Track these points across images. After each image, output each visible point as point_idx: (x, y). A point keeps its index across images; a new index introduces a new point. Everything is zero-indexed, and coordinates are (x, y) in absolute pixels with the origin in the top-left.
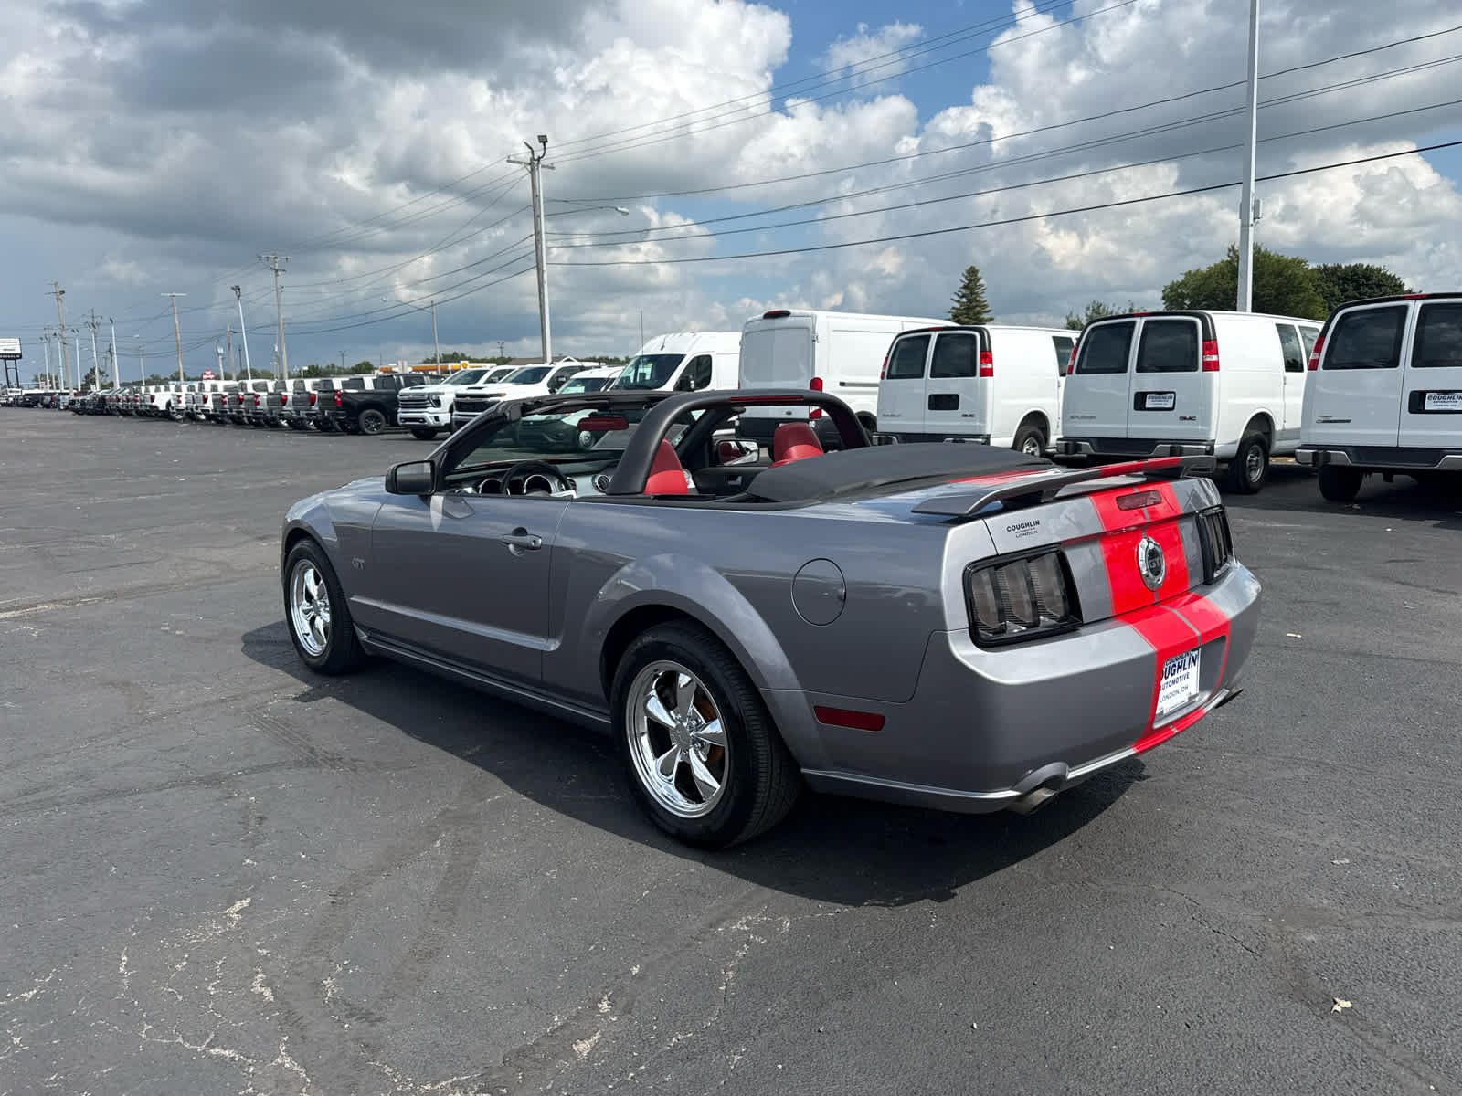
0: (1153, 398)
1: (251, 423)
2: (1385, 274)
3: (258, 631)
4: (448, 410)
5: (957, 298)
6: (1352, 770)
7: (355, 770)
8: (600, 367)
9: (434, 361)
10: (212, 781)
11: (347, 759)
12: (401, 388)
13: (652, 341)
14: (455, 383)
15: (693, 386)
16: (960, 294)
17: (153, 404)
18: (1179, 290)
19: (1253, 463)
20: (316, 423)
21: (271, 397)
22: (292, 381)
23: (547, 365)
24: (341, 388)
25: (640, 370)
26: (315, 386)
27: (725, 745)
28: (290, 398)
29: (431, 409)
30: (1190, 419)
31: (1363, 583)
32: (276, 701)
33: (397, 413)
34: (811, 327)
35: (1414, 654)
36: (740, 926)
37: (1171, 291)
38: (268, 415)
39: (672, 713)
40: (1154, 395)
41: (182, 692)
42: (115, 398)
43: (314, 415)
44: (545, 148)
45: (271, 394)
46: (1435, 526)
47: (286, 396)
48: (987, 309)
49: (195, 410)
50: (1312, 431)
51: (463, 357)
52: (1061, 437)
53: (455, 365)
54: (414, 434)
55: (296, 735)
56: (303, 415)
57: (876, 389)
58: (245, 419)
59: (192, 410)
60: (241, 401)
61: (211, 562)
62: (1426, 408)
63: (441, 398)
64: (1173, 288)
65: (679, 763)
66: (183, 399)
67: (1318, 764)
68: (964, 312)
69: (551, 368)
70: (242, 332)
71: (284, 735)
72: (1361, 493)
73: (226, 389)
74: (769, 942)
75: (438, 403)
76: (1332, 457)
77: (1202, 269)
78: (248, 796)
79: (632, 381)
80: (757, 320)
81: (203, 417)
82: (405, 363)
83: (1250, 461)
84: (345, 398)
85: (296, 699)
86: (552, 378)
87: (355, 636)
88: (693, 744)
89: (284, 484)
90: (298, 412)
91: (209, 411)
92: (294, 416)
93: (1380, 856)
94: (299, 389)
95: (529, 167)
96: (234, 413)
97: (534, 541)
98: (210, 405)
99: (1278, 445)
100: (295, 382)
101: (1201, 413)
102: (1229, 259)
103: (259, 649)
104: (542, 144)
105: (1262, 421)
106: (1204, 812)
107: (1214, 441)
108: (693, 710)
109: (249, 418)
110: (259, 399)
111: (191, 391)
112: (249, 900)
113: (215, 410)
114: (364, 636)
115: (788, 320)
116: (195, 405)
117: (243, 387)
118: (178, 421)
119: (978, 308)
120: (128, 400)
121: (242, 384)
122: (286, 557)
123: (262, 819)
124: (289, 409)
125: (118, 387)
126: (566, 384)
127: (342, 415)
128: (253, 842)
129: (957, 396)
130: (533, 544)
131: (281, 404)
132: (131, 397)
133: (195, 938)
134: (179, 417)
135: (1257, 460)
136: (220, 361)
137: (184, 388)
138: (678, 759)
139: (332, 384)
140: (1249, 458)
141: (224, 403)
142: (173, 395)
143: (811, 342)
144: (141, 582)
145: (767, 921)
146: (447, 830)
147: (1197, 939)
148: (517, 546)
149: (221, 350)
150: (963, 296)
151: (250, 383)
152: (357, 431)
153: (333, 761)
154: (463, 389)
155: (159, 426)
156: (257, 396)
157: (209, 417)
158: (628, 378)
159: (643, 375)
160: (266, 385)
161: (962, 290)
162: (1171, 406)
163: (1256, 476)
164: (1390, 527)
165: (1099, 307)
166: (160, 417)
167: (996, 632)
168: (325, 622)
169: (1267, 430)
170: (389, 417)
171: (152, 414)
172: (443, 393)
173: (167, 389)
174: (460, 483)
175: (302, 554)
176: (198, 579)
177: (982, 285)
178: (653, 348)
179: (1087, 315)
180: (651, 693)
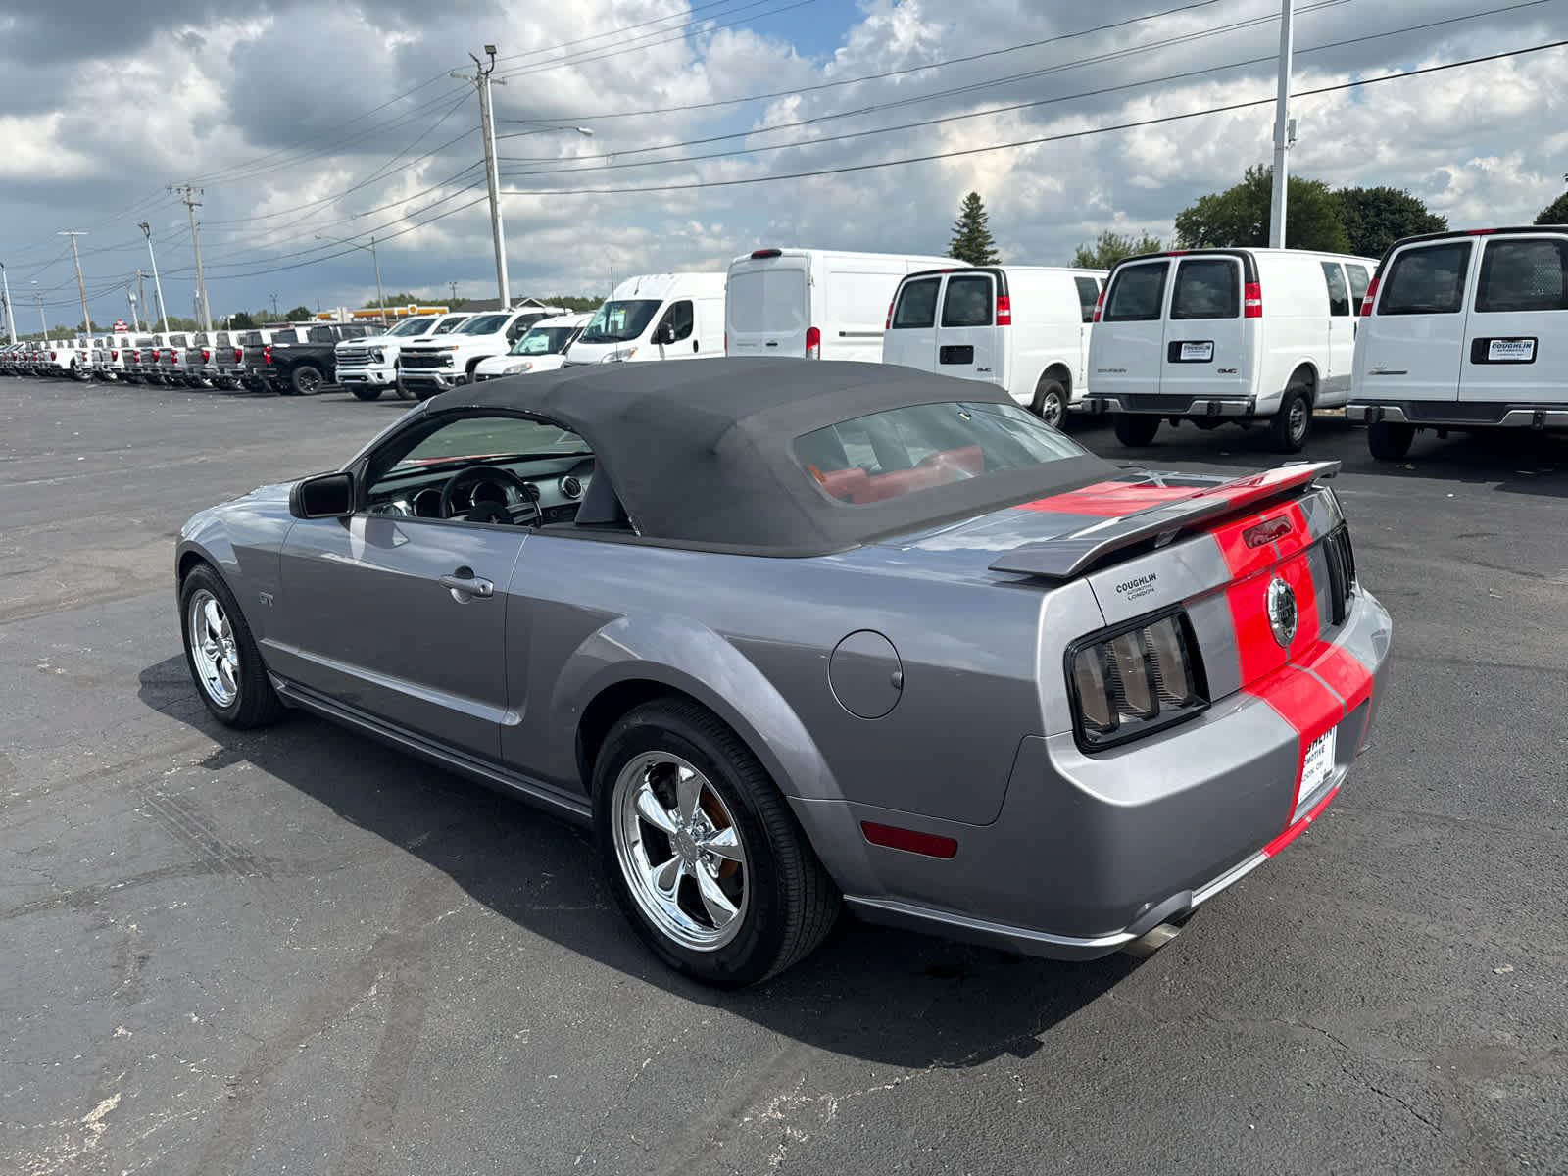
0: (1189, 348)
1: (170, 382)
2: (1407, 198)
3: (159, 666)
4: (392, 366)
5: (958, 229)
6: (1485, 828)
7: (268, 876)
8: (565, 314)
9: (378, 305)
10: (82, 900)
11: (259, 860)
12: (340, 340)
13: (624, 285)
14: (400, 334)
15: (672, 336)
16: (961, 224)
17: (55, 362)
18: (1194, 218)
19: (1297, 419)
20: (244, 382)
21: (191, 353)
22: (215, 334)
23: (504, 312)
24: (271, 342)
25: (612, 318)
26: (241, 341)
27: (742, 860)
28: (212, 355)
29: (373, 365)
30: (1230, 371)
31: (1437, 565)
32: (174, 771)
33: (334, 370)
34: (805, 269)
35: (1516, 660)
36: (771, 1113)
37: (1185, 219)
38: (188, 374)
39: (670, 813)
40: (1189, 345)
41: (55, 761)
42: (10, 355)
43: (242, 373)
44: (493, 61)
45: (191, 350)
46: (1497, 489)
47: (208, 352)
48: (990, 240)
49: (103, 369)
50: (1366, 384)
51: (411, 300)
52: (1086, 392)
53: (402, 309)
54: (356, 394)
55: (196, 823)
56: (228, 373)
57: (881, 339)
58: (162, 378)
59: (100, 368)
60: (156, 358)
61: (109, 570)
62: (1490, 358)
63: (384, 352)
64: (1187, 214)
65: (683, 877)
66: (89, 356)
67: (1445, 821)
68: (966, 243)
69: (509, 316)
70: (154, 277)
71: (181, 823)
72: (1413, 450)
73: (139, 344)
74: (812, 1139)
75: (381, 358)
76: (1386, 413)
77: (1217, 195)
78: (128, 923)
79: (603, 330)
80: (744, 261)
81: (114, 376)
82: (344, 309)
83: (1293, 417)
84: (275, 355)
85: (201, 764)
86: (510, 329)
87: (269, 685)
88: (701, 856)
89: (203, 461)
90: (222, 371)
91: (119, 369)
92: (219, 374)
93: (1548, 958)
94: (224, 344)
95: (477, 83)
96: (149, 372)
97: (484, 587)
98: (120, 363)
99: (1322, 397)
100: (218, 335)
101: (1241, 365)
102: (1246, 183)
103: (156, 693)
104: (489, 56)
105: (1306, 372)
106: (1326, 899)
107: (1256, 396)
108: (699, 813)
109: (166, 377)
110: (177, 356)
111: (99, 346)
112: (117, 1097)
113: (127, 369)
114: (281, 686)
115: (779, 261)
116: (103, 363)
117: (158, 341)
118: (86, 381)
119: (980, 240)
120: (26, 358)
121: (157, 337)
122: (182, 585)
123: (144, 959)
124: (212, 366)
125: (14, 341)
126: (527, 335)
127: (273, 373)
128: (130, 998)
129: (971, 347)
130: (482, 590)
131: (202, 360)
132: (29, 355)
133: (38, 1169)
134: (86, 377)
135: (1301, 416)
136: (133, 308)
137: (91, 342)
138: (681, 873)
139: (260, 337)
140: (1292, 413)
141: (137, 360)
142: (77, 352)
143: (806, 285)
144: (22, 600)
145: (807, 1103)
146: (386, 969)
147: (1355, 1106)
148: (461, 590)
149: (133, 297)
150: (965, 226)
151: (166, 336)
152: (291, 391)
153: (242, 862)
154: (409, 342)
155: (66, 387)
156: (174, 353)
157: (120, 376)
158: (598, 328)
159: (616, 323)
160: (183, 339)
161: (963, 219)
162: (1209, 357)
163: (1298, 432)
164: (1451, 491)
165: (1111, 238)
166: (64, 376)
167: (1107, 730)
168: (233, 667)
169: (1310, 381)
170: (327, 375)
171: (54, 374)
172: (386, 347)
173: (71, 345)
174: (389, 496)
175: (198, 584)
176: (90, 593)
177: (984, 214)
178: (625, 292)
179: (1098, 247)
180: (643, 788)
